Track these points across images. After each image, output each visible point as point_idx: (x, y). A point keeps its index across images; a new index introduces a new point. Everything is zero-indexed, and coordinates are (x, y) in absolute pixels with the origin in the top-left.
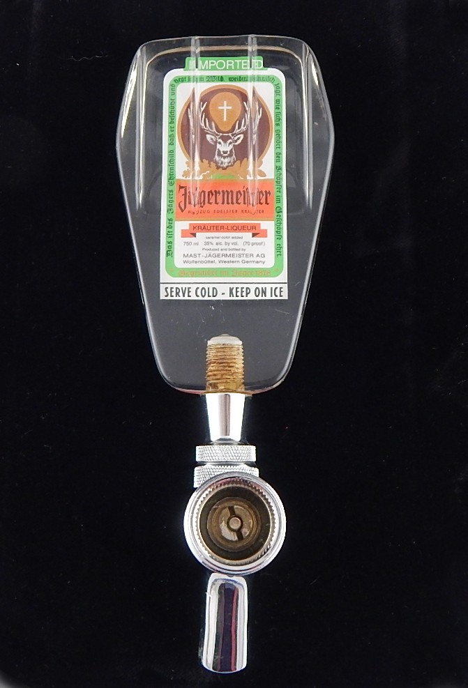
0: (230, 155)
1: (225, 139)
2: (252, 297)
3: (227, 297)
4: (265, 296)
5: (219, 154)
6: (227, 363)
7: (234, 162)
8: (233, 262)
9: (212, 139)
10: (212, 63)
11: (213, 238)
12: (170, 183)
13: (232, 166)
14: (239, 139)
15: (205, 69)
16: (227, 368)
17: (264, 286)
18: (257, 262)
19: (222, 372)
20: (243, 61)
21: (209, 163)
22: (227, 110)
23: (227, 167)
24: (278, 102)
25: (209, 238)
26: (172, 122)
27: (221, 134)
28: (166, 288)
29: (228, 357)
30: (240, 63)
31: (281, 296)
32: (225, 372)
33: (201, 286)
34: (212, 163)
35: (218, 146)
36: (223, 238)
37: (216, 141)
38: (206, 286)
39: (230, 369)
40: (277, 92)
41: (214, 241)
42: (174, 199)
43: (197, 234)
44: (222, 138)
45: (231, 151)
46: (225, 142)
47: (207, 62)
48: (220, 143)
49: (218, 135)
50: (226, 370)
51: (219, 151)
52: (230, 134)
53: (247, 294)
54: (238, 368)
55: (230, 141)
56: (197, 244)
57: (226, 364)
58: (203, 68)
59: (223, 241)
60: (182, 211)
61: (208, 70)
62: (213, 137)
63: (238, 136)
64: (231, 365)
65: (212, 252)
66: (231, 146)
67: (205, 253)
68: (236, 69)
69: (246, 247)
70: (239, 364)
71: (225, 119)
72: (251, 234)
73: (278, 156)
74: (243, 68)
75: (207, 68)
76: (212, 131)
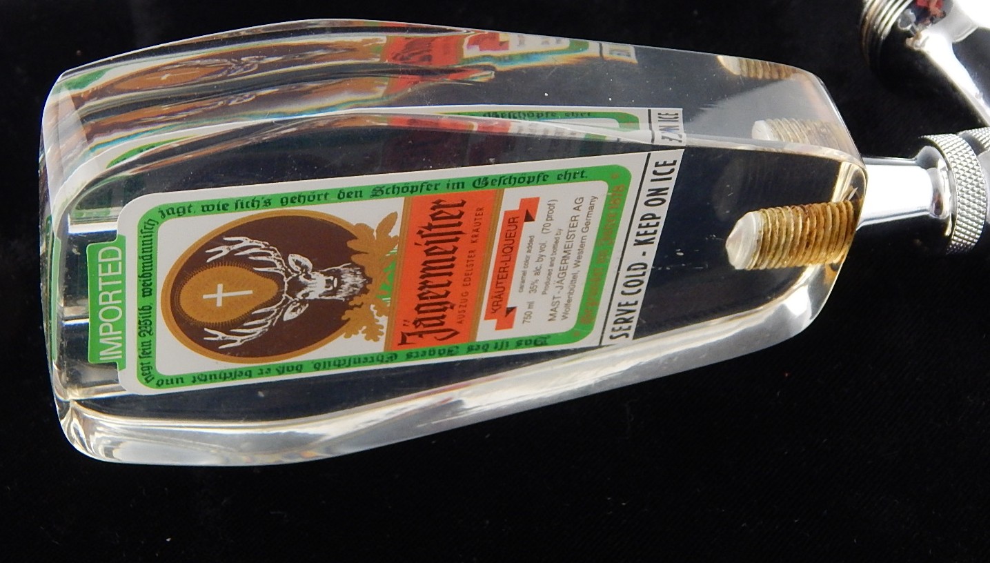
0: (338, 274)
1: (296, 286)
2: (662, 211)
3: (652, 248)
4: (667, 189)
5: (335, 292)
7: (354, 265)
8: (582, 246)
9: (295, 310)
10: (106, 329)
11: (523, 281)
12: (393, 358)
13: (362, 269)
14: (298, 263)
15: (123, 341)
17: (644, 193)
18: (592, 207)
21: (352, 308)
22: (225, 290)
23: (364, 275)
24: (207, 208)
25: (522, 287)
26: (248, 374)
27: (284, 295)
28: (612, 338)
31: (673, 164)
33: (620, 288)
34: (351, 303)
36: (526, 266)
37: (300, 301)
38: (622, 280)
40: (183, 211)
41: (530, 277)
42: (427, 349)
43: (509, 305)
44: (292, 292)
45: (326, 274)
46: (304, 286)
47: (102, 341)
48: (307, 294)
49: (287, 299)
51: (326, 294)
52: (286, 280)
53: (654, 218)
55: (302, 279)
56: (531, 305)
58: (120, 345)
59: (532, 266)
60: (456, 333)
61: (123, 335)
62: (290, 308)
63: (292, 263)
65: (554, 277)
66: (316, 275)
67: (552, 290)
68: (123, 286)
69: (553, 228)
71: (250, 292)
72: (527, 225)
74: (120, 272)
75: (120, 338)
76: (276, 310)
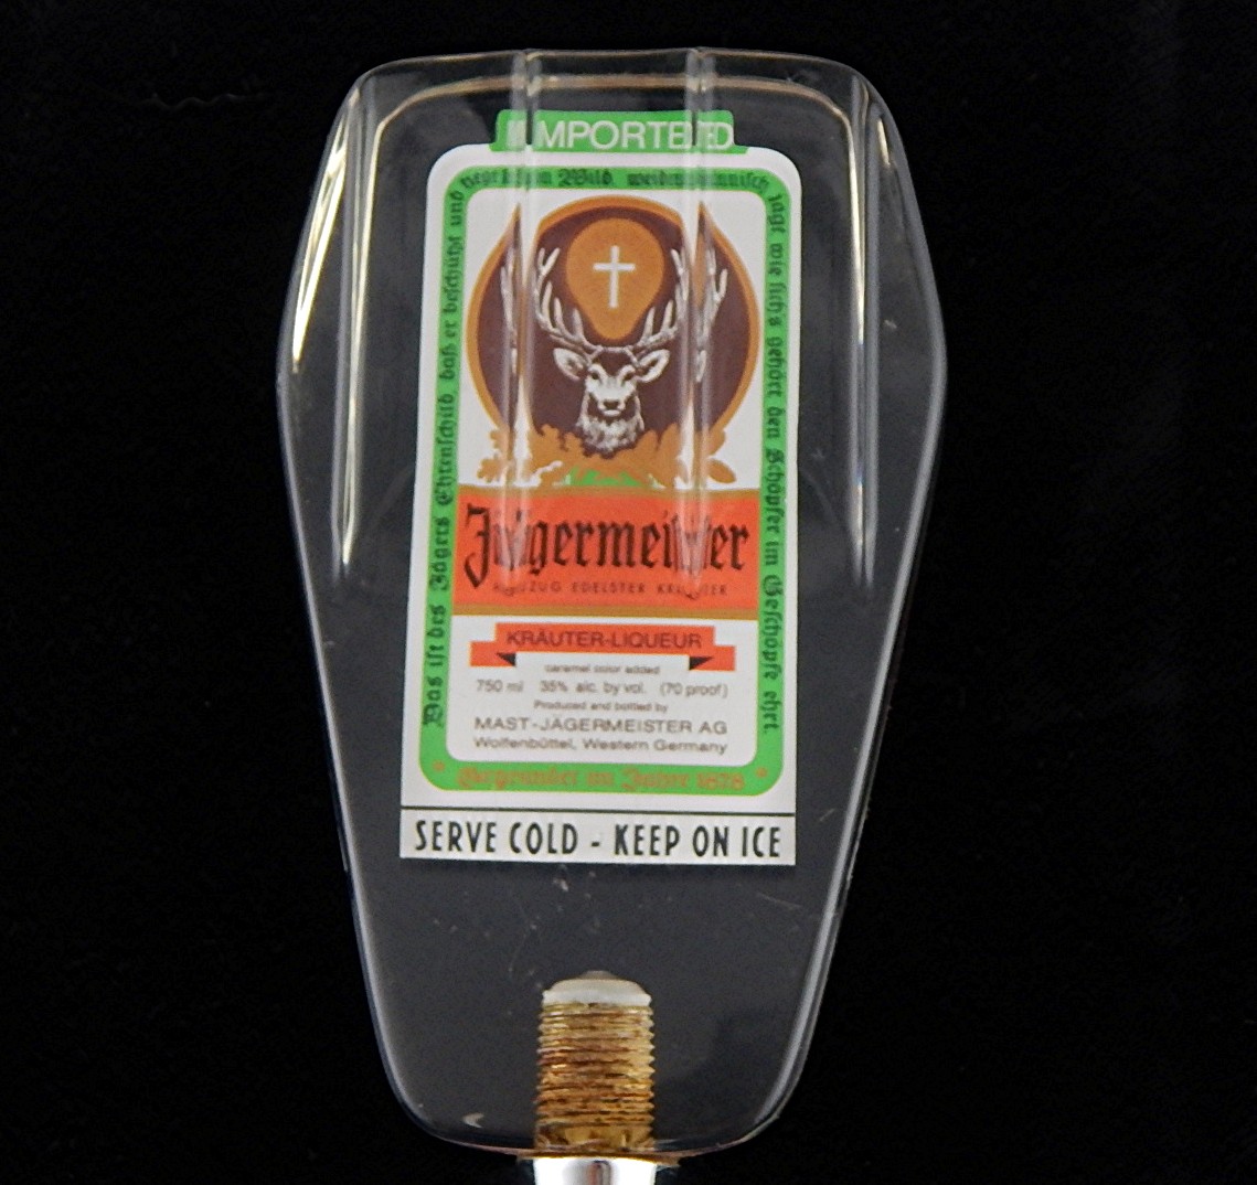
0: (626, 415)
1: (612, 364)
2: (683, 856)
3: (606, 856)
4: (725, 853)
5: (594, 411)
6: (603, 1063)
7: (640, 434)
8: (628, 746)
9: (571, 363)
10: (579, 129)
11: (567, 669)
12: (442, 499)
13: (631, 446)
14: (654, 363)
15: (556, 148)
16: (600, 1080)
17: (721, 822)
18: (703, 748)
19: (586, 1092)
20: (673, 124)
21: (562, 437)
22: (622, 275)
23: (617, 450)
24: (776, 251)
25: (556, 669)
26: (450, 308)
27: (600, 349)
28: (420, 824)
29: (604, 1045)
30: (664, 132)
31: (773, 854)
32: (594, 1092)
33: (527, 820)
34: (569, 436)
35: (591, 385)
36: (599, 670)
37: (586, 368)
38: (543, 820)
39: (609, 1081)
40: (776, 222)
41: (572, 680)
42: (452, 545)
43: (521, 657)
44: (601, 359)
45: (630, 401)
46: (612, 372)
47: (561, 125)
48: (596, 376)
49: (590, 351)
50: (599, 1086)
51: (593, 402)
52: (628, 350)
53: (670, 846)
54: (634, 1081)
55: (627, 369)
56: (517, 688)
57: (597, 1068)
58: (550, 144)
59: (598, 680)
60: (476, 584)
61: (566, 149)
62: (574, 356)
63: (654, 355)
64: (615, 1068)
65: (564, 715)
66: (630, 387)
67: (542, 716)
68: (649, 149)
69: (669, 699)
70: (639, 1067)
71: (614, 303)
72: (684, 660)
73: (773, 418)
74: (672, 146)
75: (562, 145)
76: (574, 338)
